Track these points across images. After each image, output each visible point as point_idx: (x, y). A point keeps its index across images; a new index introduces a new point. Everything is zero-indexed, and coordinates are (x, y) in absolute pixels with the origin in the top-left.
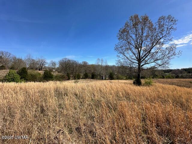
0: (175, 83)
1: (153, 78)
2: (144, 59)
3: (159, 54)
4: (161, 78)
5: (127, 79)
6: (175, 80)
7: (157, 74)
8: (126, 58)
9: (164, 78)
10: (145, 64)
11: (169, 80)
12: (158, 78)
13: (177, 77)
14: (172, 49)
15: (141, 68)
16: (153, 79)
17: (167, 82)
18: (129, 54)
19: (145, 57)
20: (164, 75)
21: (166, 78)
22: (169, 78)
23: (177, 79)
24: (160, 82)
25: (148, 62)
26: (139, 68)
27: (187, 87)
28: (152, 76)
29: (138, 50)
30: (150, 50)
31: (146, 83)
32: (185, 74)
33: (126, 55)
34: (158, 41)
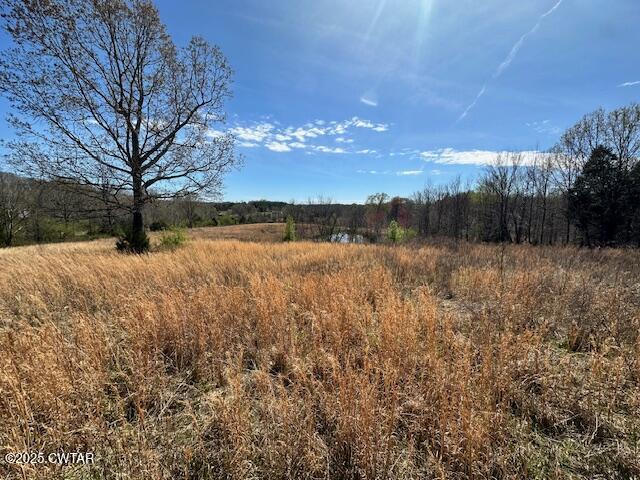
0: (237, 234)
1: (190, 226)
2: (153, 162)
3: (197, 153)
4: (209, 225)
5: (91, 236)
6: (238, 229)
7: (199, 215)
8: (70, 141)
9: (216, 224)
10: (159, 178)
11: (227, 229)
12: (204, 226)
13: (242, 221)
14: (225, 146)
15: (143, 191)
16: (190, 230)
17: (222, 233)
18: (90, 129)
19: (156, 154)
20: (217, 218)
21: (222, 224)
22: (227, 223)
23: (242, 226)
24: (205, 236)
25: (168, 172)
26: (137, 190)
27: (256, 242)
28: (188, 221)
29: (129, 124)
30: (173, 135)
31: (165, 242)
32: (255, 213)
33: (70, 129)
34: (192, 112)
